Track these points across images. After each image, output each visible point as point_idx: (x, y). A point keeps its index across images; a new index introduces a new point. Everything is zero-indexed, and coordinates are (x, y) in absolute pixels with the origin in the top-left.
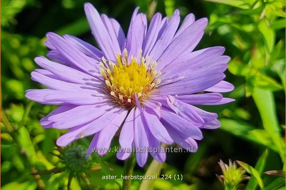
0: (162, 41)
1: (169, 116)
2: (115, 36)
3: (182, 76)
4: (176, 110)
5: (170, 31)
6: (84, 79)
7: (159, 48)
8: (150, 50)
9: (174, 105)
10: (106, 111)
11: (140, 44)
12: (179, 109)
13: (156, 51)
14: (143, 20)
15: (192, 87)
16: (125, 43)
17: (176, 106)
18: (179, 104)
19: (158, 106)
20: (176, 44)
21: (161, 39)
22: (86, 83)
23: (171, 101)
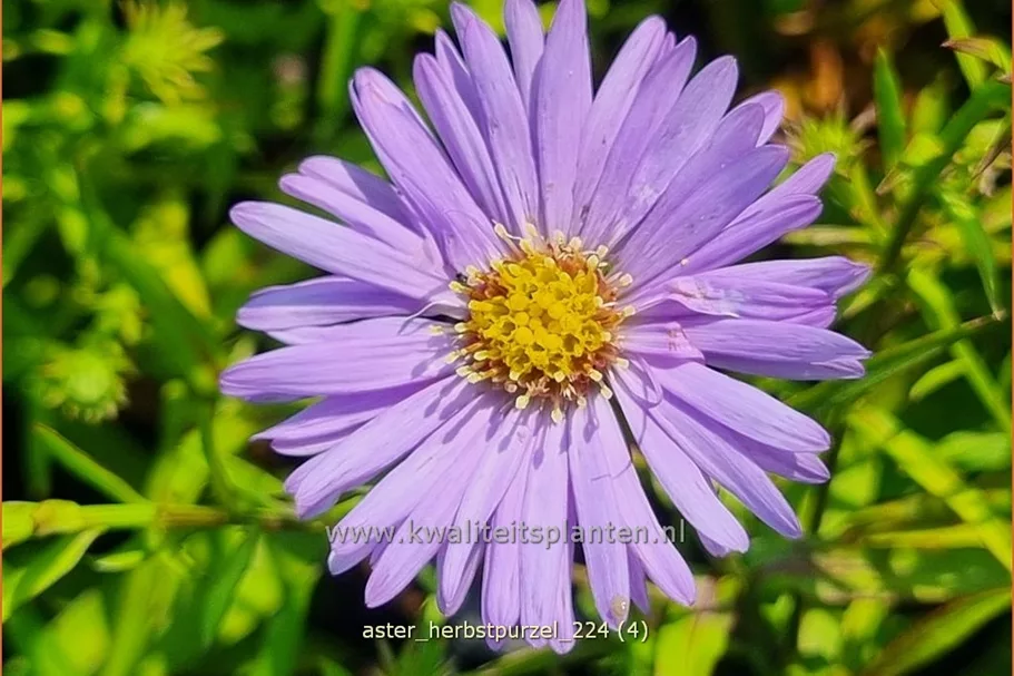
0: (503, 127)
1: (724, 337)
2: (358, 202)
3: (642, 189)
4: (724, 308)
5: (498, 86)
6: (429, 411)
7: (512, 155)
8: (494, 179)
9: (706, 297)
10: (565, 453)
11: (448, 178)
12: (731, 301)
13: (513, 170)
14: (386, 98)
15: (708, 217)
16: (403, 198)
17: (717, 299)
18: (717, 287)
19: (676, 336)
20: (551, 118)
21: (496, 126)
22: (441, 418)
23: (692, 293)
